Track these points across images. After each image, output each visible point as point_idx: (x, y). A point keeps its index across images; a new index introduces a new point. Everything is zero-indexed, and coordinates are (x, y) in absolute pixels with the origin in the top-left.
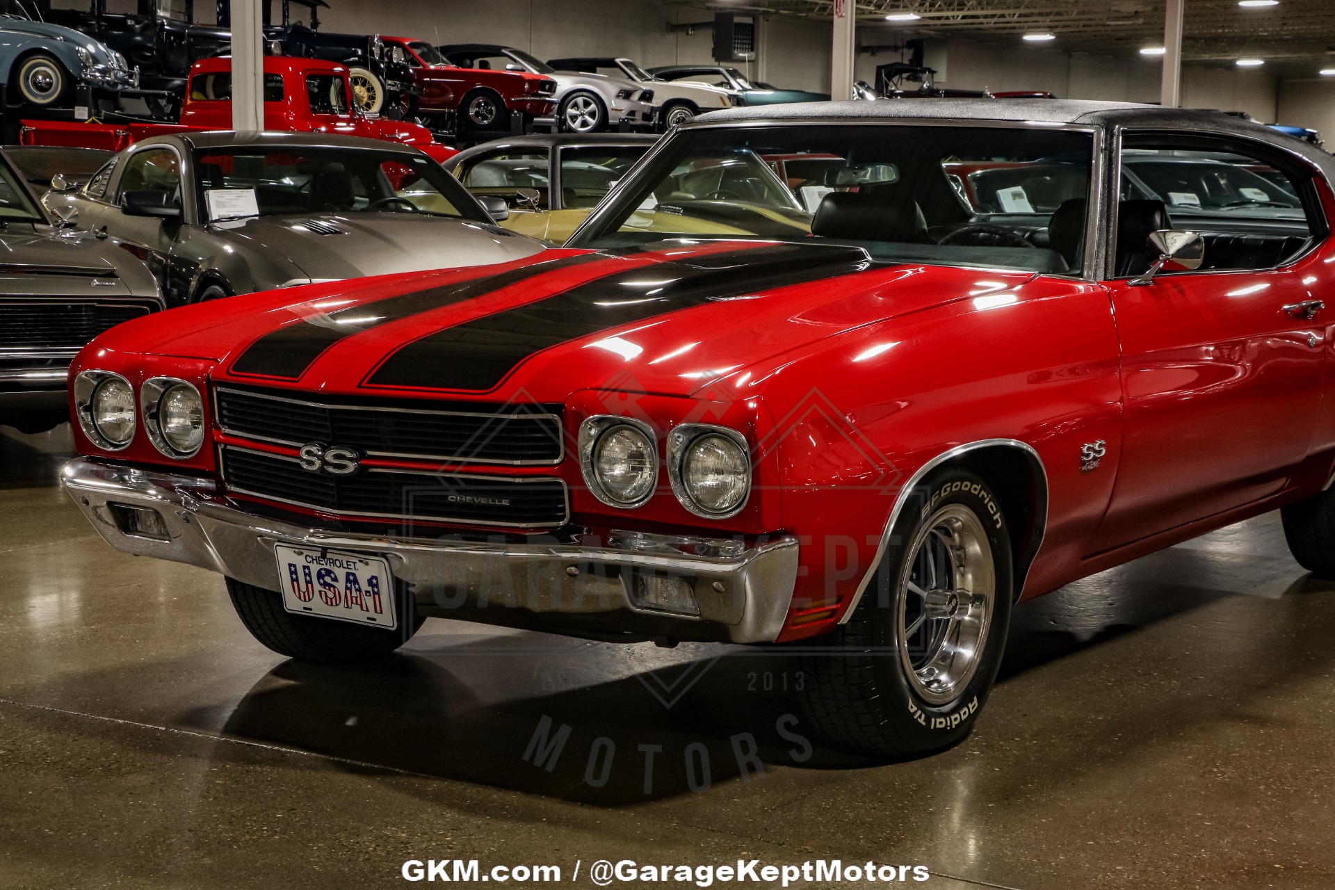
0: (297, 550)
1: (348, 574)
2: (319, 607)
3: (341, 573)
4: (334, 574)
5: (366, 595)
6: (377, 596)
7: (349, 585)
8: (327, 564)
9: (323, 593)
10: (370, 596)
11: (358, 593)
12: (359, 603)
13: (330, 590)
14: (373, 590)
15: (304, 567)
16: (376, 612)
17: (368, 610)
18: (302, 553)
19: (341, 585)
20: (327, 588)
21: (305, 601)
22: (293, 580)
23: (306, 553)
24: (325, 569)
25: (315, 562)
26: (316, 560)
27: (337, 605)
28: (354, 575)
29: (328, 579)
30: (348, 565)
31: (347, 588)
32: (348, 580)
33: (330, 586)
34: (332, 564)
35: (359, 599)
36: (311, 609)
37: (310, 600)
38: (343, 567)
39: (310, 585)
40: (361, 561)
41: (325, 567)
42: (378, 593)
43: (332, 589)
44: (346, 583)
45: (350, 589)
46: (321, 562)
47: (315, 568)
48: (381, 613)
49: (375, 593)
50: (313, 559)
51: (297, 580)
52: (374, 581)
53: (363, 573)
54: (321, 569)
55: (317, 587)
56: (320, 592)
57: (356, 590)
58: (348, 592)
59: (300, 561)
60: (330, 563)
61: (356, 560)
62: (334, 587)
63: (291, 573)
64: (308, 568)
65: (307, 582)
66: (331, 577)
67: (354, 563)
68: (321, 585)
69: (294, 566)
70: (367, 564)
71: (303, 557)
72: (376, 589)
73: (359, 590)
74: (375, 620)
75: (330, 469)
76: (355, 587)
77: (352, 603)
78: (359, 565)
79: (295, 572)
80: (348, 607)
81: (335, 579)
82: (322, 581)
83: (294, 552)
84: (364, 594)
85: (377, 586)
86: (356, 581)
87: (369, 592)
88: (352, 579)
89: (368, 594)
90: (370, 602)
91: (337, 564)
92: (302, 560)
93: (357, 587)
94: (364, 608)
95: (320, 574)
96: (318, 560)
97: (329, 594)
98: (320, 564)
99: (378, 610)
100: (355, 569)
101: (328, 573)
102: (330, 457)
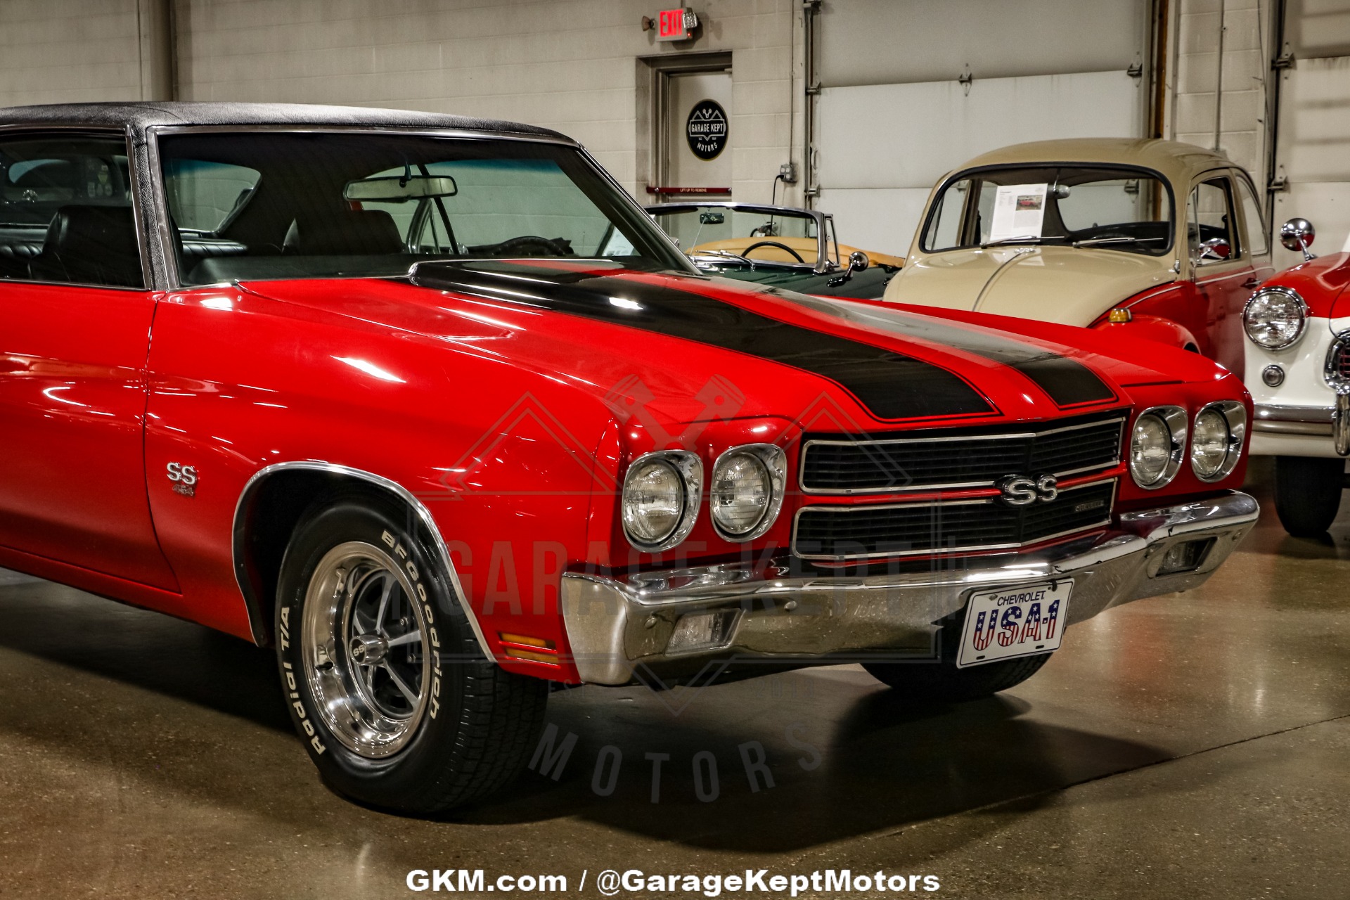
0: (993, 595)
1: (1033, 606)
2: (993, 651)
3: (1025, 607)
4: (1020, 609)
5: (1043, 623)
6: (1053, 621)
7: (1030, 618)
8: (1016, 602)
9: (1002, 636)
10: (1047, 622)
11: (1036, 623)
12: (1034, 633)
13: (1010, 629)
14: (1051, 616)
15: (993, 612)
16: (1047, 638)
17: (1040, 638)
18: (996, 597)
19: (1022, 622)
20: (1008, 627)
21: (981, 649)
22: (976, 630)
23: (1001, 595)
24: (1012, 608)
25: (1006, 602)
27: (1011, 643)
28: (1039, 605)
29: (1012, 618)
30: (1036, 596)
31: (1027, 621)
32: (1031, 613)
33: (1011, 624)
34: (1021, 601)
35: (1034, 630)
36: (984, 657)
37: (986, 646)
38: (1032, 600)
39: (991, 631)
40: (1050, 588)
41: (1014, 605)
42: (1055, 617)
43: (1012, 627)
44: (1029, 615)
45: (1030, 622)
46: (1012, 601)
47: (1002, 610)
48: (1052, 637)
49: (1052, 618)
50: (1004, 600)
51: (981, 629)
52: (1056, 606)
53: (1047, 601)
54: (1009, 609)
55: (998, 628)
56: (999, 636)
57: (1035, 621)
58: (1027, 624)
59: (991, 607)
60: (1021, 598)
61: (1047, 588)
62: (1015, 624)
63: (979, 621)
64: (997, 611)
65: (990, 628)
66: (1015, 614)
67: (1043, 592)
68: (1003, 626)
69: (984, 613)
70: (1055, 590)
71: (996, 601)
72: (1054, 614)
73: (1039, 620)
74: (1043, 646)
75: (1042, 499)
76: (1035, 618)
77: (1027, 636)
78: (1047, 593)
79: (983, 621)
80: (1022, 642)
81: (1020, 615)
82: (1005, 622)
83: (990, 598)
85: (1056, 610)
86: (1039, 610)
87: (1047, 619)
88: (1035, 611)
89: (1045, 621)
90: (1044, 628)
91: (1027, 598)
92: (993, 605)
93: (1037, 616)
94: (1037, 638)
95: (1006, 616)
96: (1009, 600)
97: (1008, 634)
98: (1010, 603)
99: (1050, 636)
100: (1042, 598)
101: (1015, 609)
102: (1041, 485)
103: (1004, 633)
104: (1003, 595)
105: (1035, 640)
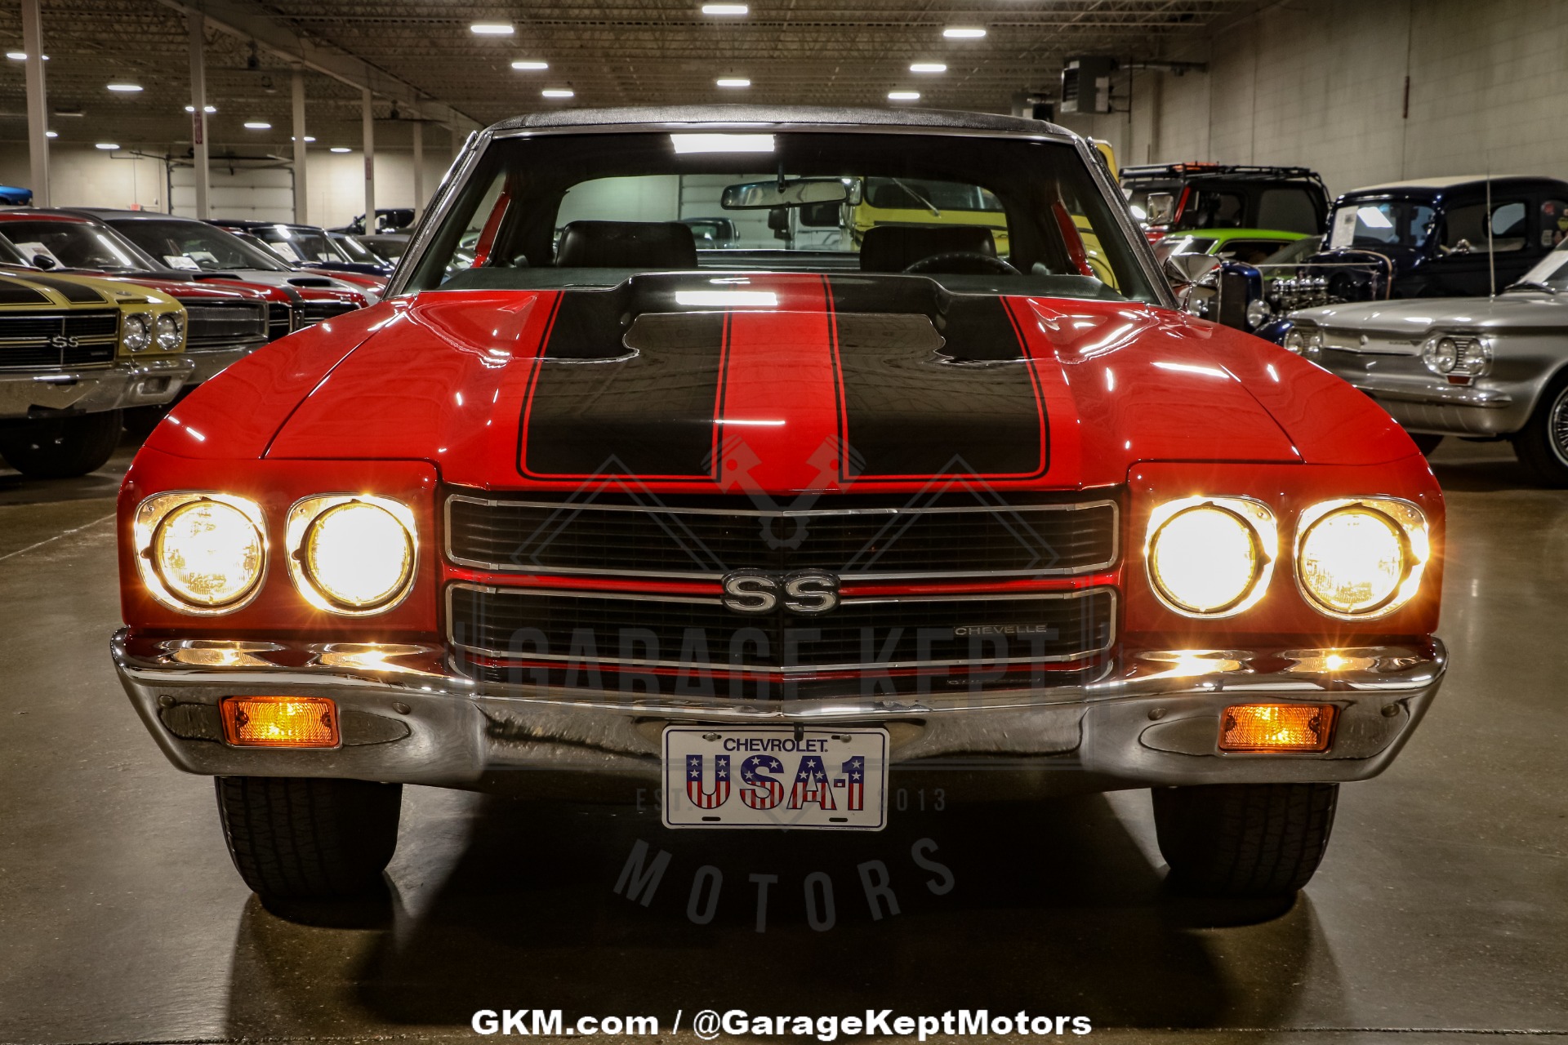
0: (709, 734)
1: (805, 759)
2: (735, 813)
3: (791, 761)
4: (777, 761)
5: (836, 786)
6: (856, 786)
7: (803, 775)
8: (765, 749)
9: (748, 795)
10: (844, 786)
11: (819, 785)
12: (819, 798)
13: (763, 786)
14: (851, 778)
15: (718, 758)
16: (850, 807)
17: (834, 807)
18: (719, 737)
19: (787, 779)
20: (758, 783)
21: (709, 807)
22: (690, 779)
23: (725, 736)
24: (758, 757)
25: (742, 748)
26: (746, 744)
27: (773, 806)
28: (818, 760)
29: (763, 771)
30: (808, 745)
31: (798, 779)
32: (804, 766)
33: (763, 779)
34: (776, 748)
35: (819, 794)
36: (718, 819)
37: (719, 805)
38: (798, 750)
39: (723, 784)
40: (834, 738)
41: (762, 753)
42: (861, 781)
43: (768, 785)
44: (800, 771)
45: (805, 782)
46: (754, 747)
47: (738, 757)
48: (861, 808)
49: (852, 781)
50: (739, 744)
51: (699, 779)
52: (857, 764)
53: (835, 755)
54: (753, 757)
55: (737, 783)
56: (742, 793)
57: (817, 781)
58: (800, 785)
59: (710, 750)
60: (773, 745)
61: (828, 737)
62: (773, 781)
63: (690, 768)
64: (727, 758)
65: (718, 779)
66: (769, 766)
67: (822, 742)
68: (746, 780)
69: (699, 758)
70: (847, 740)
71: (719, 743)
72: (856, 776)
73: (824, 780)
74: (845, 820)
75: (794, 606)
76: (815, 776)
77: (805, 799)
78: (831, 744)
79: (699, 768)
80: (795, 807)
81: (780, 769)
82: (749, 775)
83: (704, 737)
84: (832, 783)
85: (861, 772)
86: (819, 766)
87: (843, 781)
88: (812, 767)
89: (840, 784)
90: (841, 795)
91: (789, 745)
92: (717, 748)
93: (819, 775)
94: (828, 804)
95: (748, 765)
96: (749, 744)
97: (761, 792)
98: (751, 749)
99: (856, 805)
100: (822, 750)
101: (765, 761)
102: (793, 589)
103: (753, 792)
104: (735, 736)
105: (823, 806)
